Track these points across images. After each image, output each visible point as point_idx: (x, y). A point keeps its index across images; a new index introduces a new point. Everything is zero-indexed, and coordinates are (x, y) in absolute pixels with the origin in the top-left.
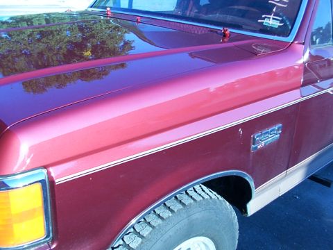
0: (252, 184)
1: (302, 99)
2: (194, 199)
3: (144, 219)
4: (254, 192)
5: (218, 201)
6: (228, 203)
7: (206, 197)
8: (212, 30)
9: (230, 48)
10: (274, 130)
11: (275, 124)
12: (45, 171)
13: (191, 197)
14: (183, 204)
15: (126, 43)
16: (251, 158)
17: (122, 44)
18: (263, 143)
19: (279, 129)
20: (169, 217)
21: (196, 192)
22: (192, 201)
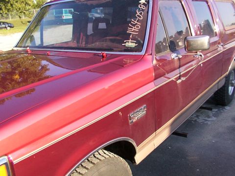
0: (134, 144)
1: (156, 88)
2: (100, 160)
3: (76, 170)
4: (137, 149)
5: (115, 158)
6: (121, 158)
7: (107, 157)
8: (95, 54)
9: (107, 64)
10: (142, 109)
11: (142, 105)
12: (6, 157)
13: (98, 158)
14: (94, 164)
15: (43, 67)
16: (130, 128)
17: (40, 68)
18: (136, 118)
19: (144, 108)
20: (86, 172)
21: (100, 154)
22: (99, 161)
